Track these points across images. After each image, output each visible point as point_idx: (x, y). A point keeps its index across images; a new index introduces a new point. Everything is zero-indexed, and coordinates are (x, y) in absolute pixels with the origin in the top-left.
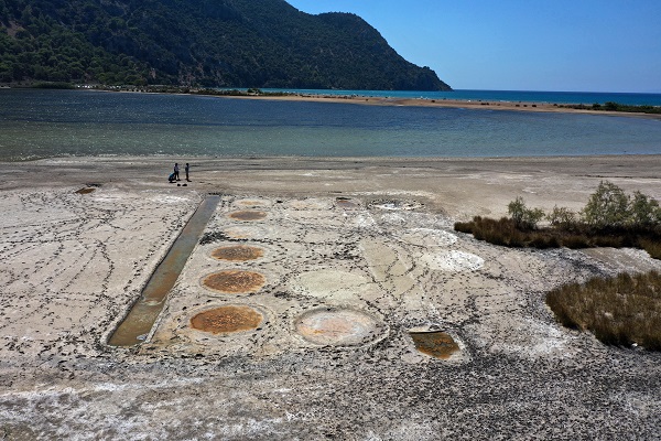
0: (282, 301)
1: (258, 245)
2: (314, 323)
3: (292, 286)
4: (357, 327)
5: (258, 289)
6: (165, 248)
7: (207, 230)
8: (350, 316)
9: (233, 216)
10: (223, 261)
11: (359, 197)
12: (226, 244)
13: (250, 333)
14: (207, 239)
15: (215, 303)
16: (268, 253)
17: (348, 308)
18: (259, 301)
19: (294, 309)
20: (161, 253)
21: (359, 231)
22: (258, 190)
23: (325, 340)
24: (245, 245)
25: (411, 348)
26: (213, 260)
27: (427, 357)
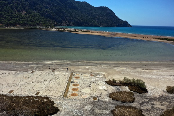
0: (80, 93)
1: (78, 84)
2: (83, 96)
3: (82, 91)
4: (88, 96)
5: (78, 91)
6: (67, 84)
7: (72, 81)
8: (87, 95)
9: (75, 78)
10: (74, 86)
11: (94, 74)
12: (74, 83)
13: (77, 96)
14: (72, 83)
15: (73, 93)
16: (79, 85)
17: (87, 94)
18: (78, 92)
19: (82, 94)
20: (66, 85)
21: (92, 82)
22: (79, 72)
23: (84, 98)
24: (77, 84)
25: (92, 99)
26: (73, 86)
27: (93, 100)
